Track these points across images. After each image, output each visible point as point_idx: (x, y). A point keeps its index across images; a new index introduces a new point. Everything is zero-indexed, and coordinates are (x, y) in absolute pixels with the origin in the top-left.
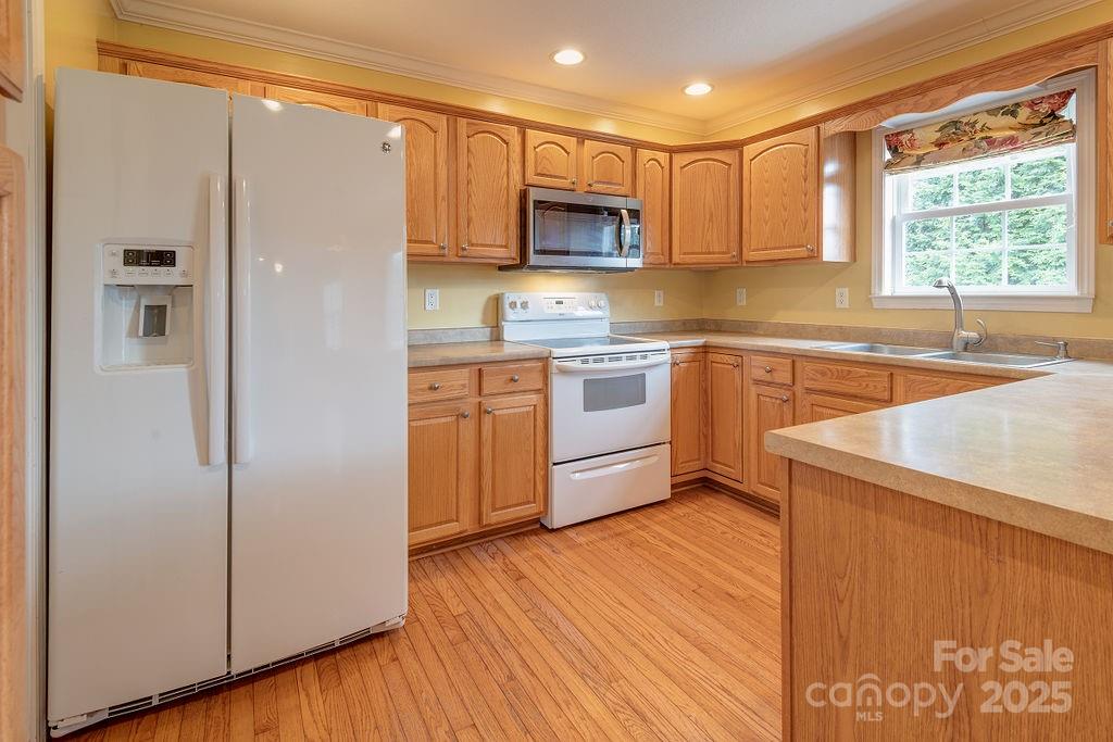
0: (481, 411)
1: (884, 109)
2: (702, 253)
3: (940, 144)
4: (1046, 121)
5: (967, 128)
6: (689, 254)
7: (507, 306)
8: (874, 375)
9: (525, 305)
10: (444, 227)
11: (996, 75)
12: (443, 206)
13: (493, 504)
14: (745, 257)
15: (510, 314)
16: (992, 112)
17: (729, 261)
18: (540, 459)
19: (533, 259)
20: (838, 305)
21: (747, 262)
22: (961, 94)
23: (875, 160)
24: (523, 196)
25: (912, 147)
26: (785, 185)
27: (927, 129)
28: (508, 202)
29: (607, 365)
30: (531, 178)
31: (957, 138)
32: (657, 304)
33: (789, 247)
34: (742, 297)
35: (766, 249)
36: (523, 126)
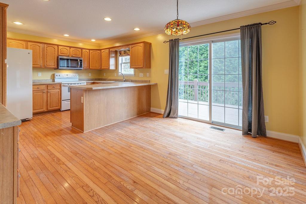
0: (47, 92)
2: (95, 67)
6: (93, 67)
7: (56, 76)
9: (59, 76)
10: (41, 62)
12: (41, 59)
13: (50, 107)
15: (56, 77)
16: (128, 50)
17: (99, 69)
18: (59, 100)
19: (60, 68)
20: (115, 76)
21: (102, 69)
23: (118, 55)
24: (58, 57)
25: (122, 53)
26: (106, 57)
28: (55, 58)
29: (73, 85)
30: (60, 54)
32: (89, 76)
34: (105, 75)
35: (104, 67)
36: (58, 46)
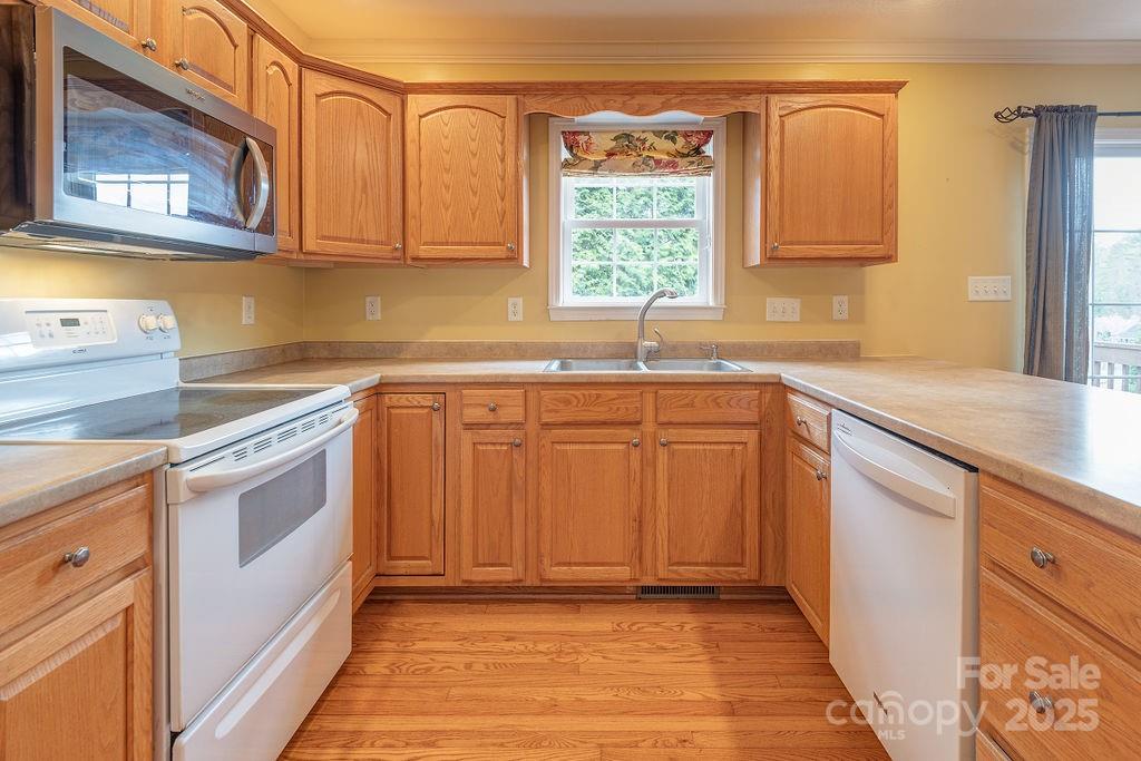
1: (594, 100)
2: (350, 240)
3: (610, 154)
4: (691, 153)
5: (638, 144)
6: (329, 238)
8: (626, 397)
11: (692, 97)
14: (411, 252)
16: (658, 134)
17: (390, 256)
20: (511, 318)
21: (414, 259)
22: (665, 107)
23: (552, 158)
25: (587, 151)
26: (474, 162)
27: (604, 136)
31: (627, 150)
33: (481, 244)
34: (375, 309)
35: (447, 244)
